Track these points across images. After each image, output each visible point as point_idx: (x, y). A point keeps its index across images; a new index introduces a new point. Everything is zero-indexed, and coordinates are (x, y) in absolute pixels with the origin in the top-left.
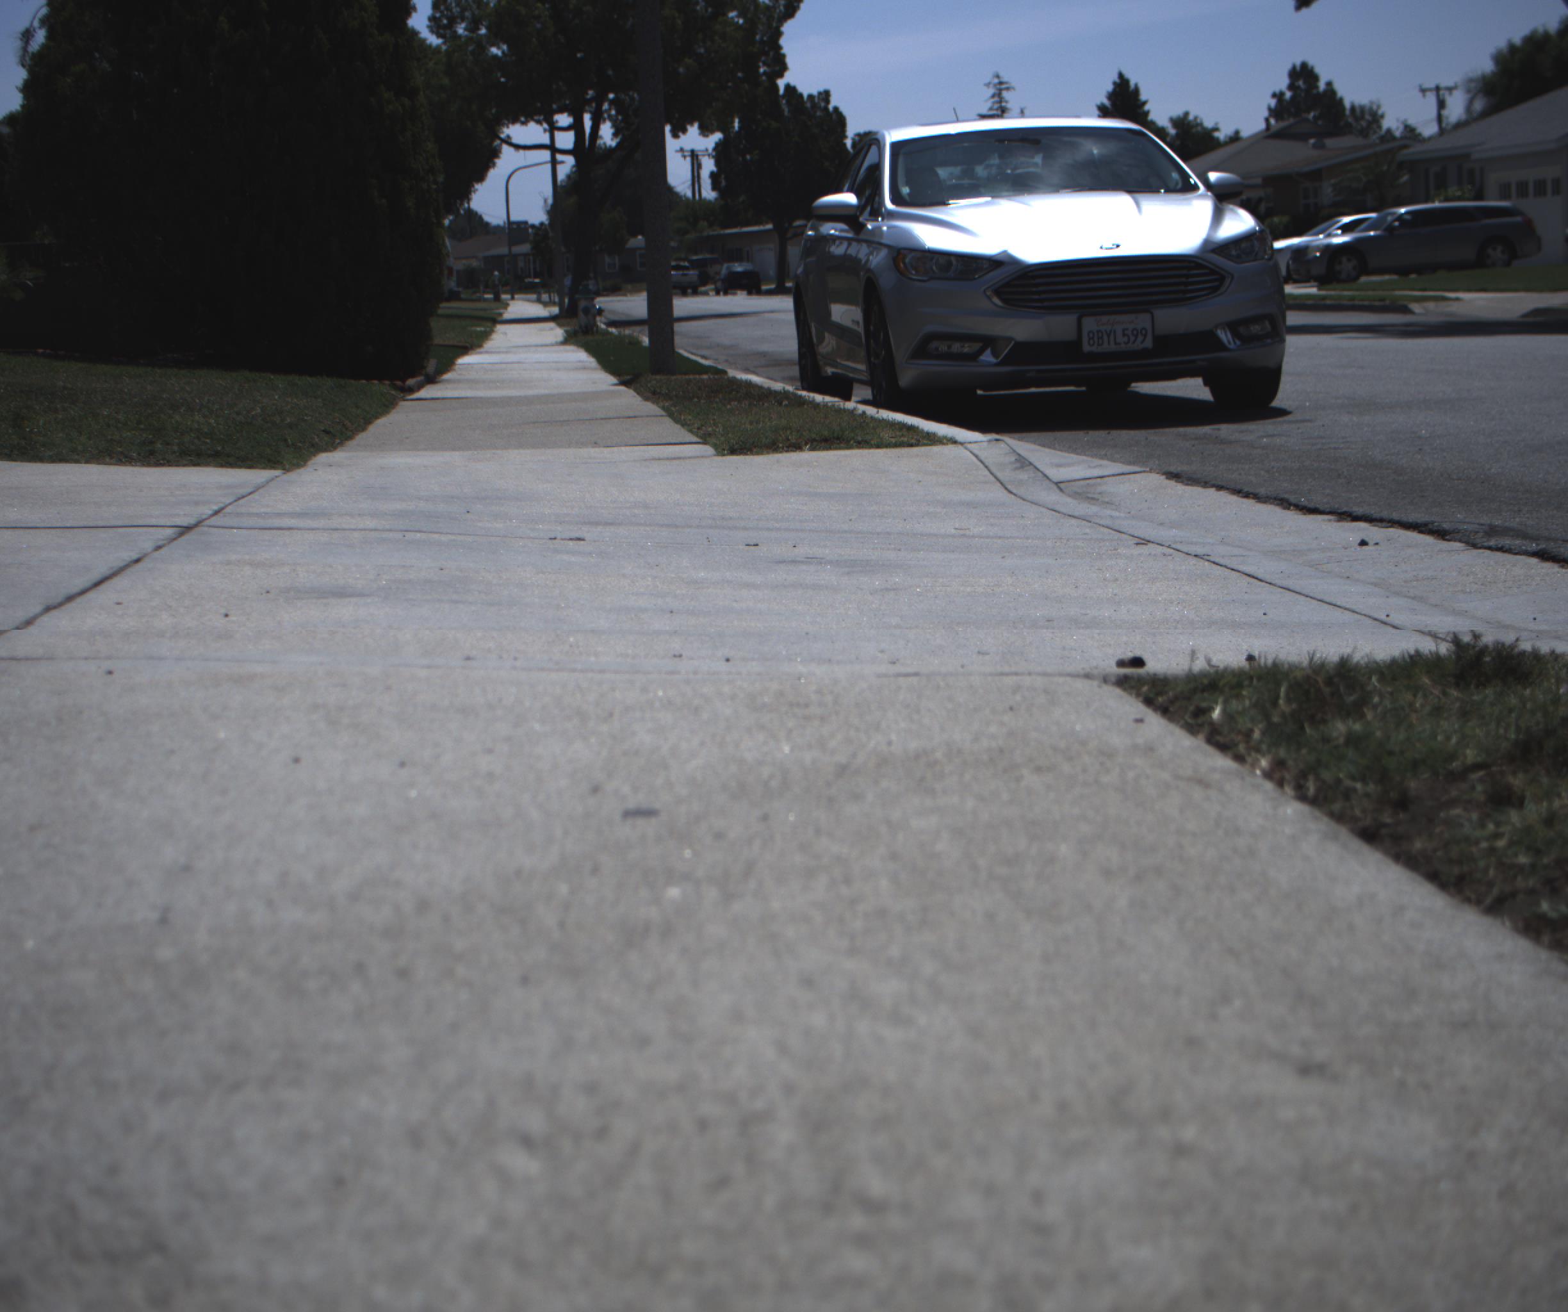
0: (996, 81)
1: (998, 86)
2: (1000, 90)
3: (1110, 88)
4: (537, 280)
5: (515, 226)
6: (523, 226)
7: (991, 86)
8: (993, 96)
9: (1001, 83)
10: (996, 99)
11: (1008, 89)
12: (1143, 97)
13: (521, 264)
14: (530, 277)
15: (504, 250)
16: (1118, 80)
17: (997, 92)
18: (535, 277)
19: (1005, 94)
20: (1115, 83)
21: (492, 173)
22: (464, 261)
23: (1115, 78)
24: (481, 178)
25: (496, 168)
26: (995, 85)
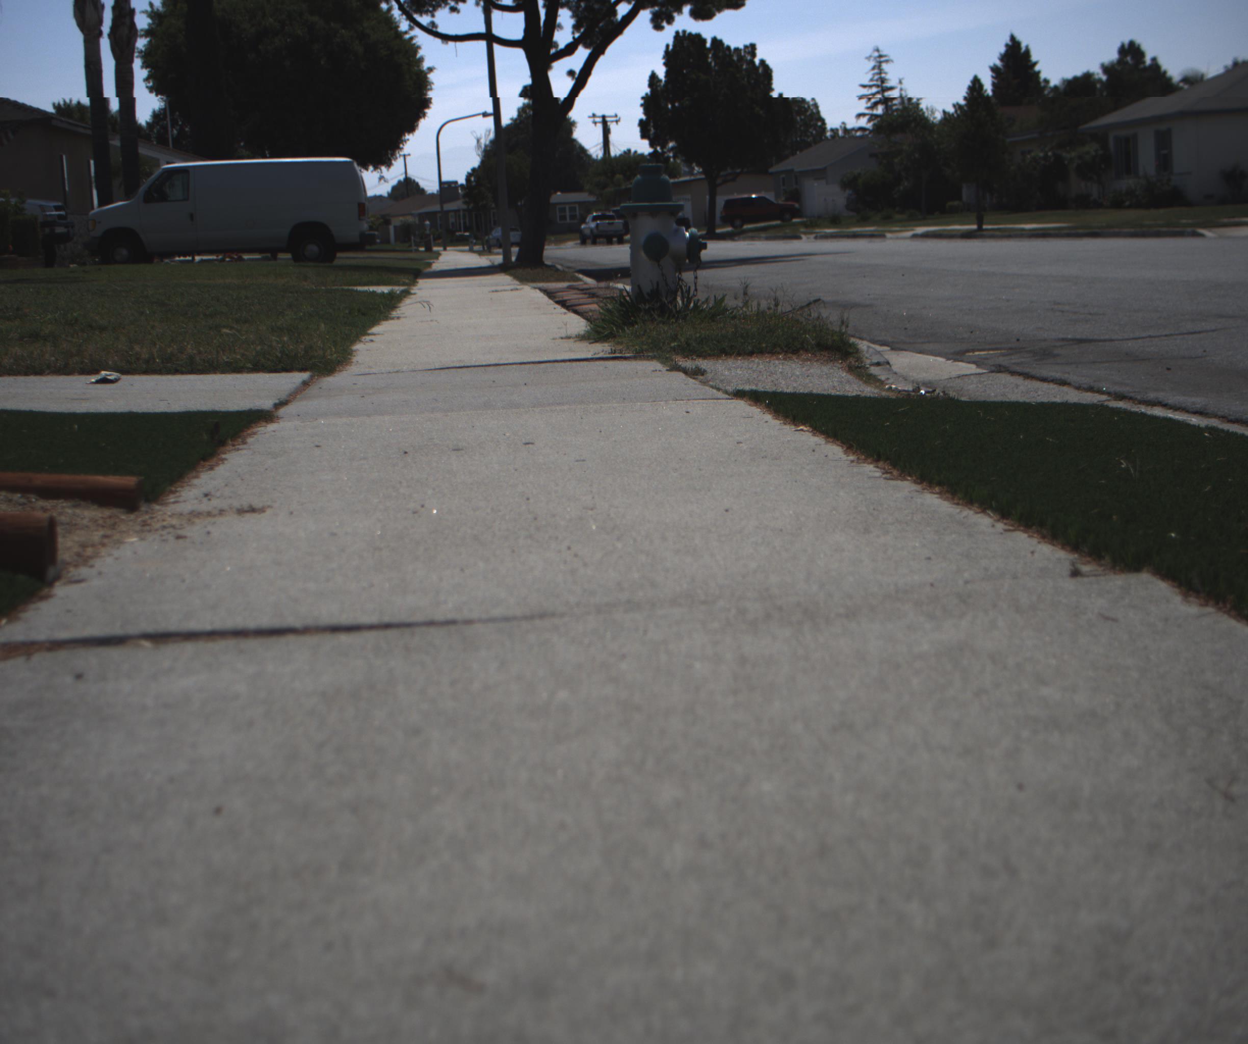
0: (876, 54)
1: (878, 59)
2: (880, 62)
3: (1003, 50)
4: (467, 234)
5: (446, 186)
6: (453, 185)
7: (872, 59)
8: (873, 68)
9: (880, 56)
10: (876, 71)
11: (887, 61)
12: (1034, 58)
13: (452, 220)
14: (460, 231)
15: (437, 208)
16: (1010, 43)
17: (877, 64)
18: (465, 231)
19: (884, 66)
20: (1007, 45)
21: (422, 123)
22: (401, 218)
23: (1007, 39)
24: (412, 128)
25: (426, 118)
26: (875, 58)
